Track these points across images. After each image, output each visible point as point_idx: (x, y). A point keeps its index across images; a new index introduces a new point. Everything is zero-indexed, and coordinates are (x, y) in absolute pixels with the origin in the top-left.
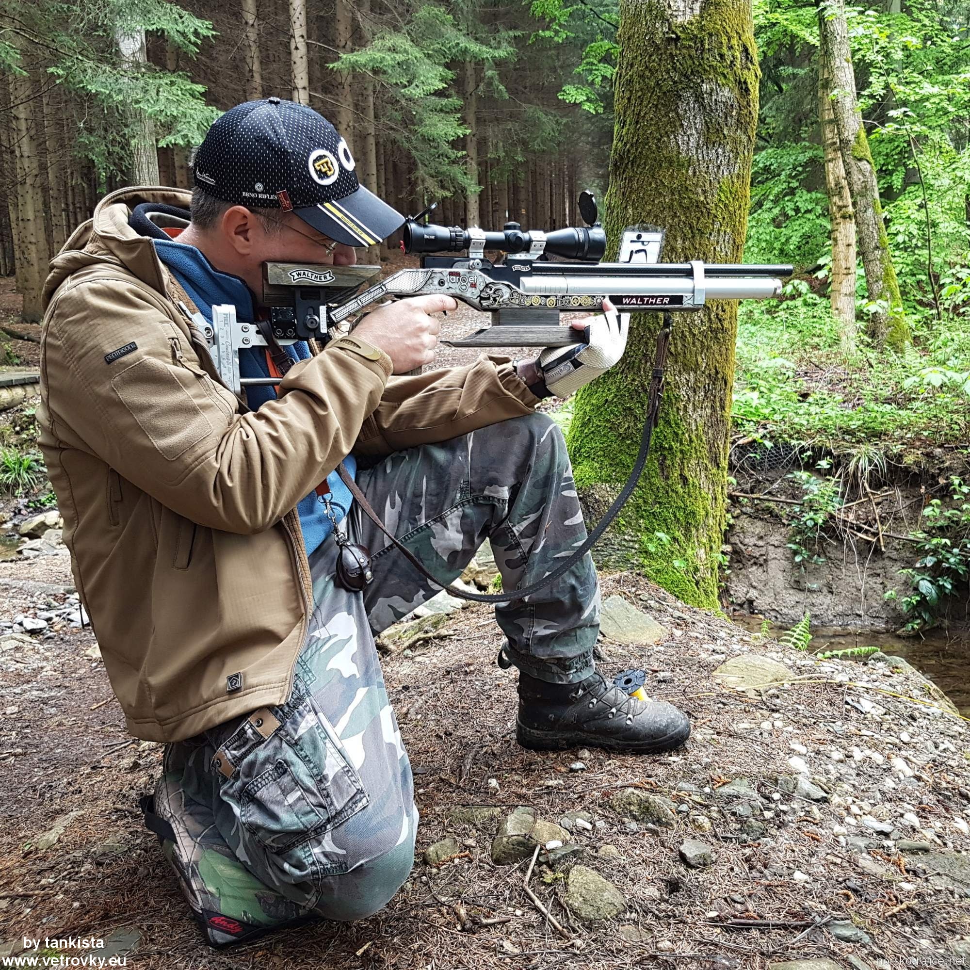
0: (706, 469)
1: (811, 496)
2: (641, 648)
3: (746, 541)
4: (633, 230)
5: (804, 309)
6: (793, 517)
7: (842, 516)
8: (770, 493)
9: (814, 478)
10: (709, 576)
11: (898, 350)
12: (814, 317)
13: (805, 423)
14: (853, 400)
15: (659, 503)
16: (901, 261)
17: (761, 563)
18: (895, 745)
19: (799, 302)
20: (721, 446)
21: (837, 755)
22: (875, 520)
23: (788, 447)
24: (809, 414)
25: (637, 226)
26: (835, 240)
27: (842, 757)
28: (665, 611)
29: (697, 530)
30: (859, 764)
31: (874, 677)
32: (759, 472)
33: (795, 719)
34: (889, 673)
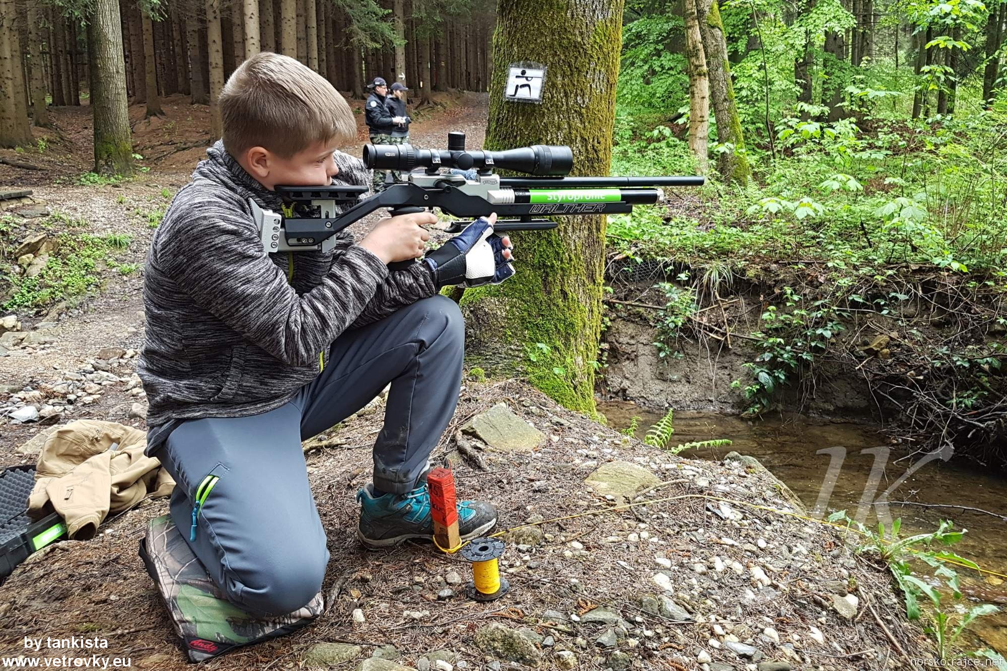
0: (584, 284)
1: (672, 303)
2: (520, 455)
3: (621, 340)
4: (518, 67)
5: (668, 150)
6: (658, 320)
7: (698, 319)
8: (640, 300)
9: (675, 288)
10: (585, 380)
11: (742, 184)
12: (675, 156)
13: (668, 243)
14: (706, 223)
15: (542, 315)
16: (743, 111)
17: (633, 358)
18: (753, 552)
19: (663, 144)
20: (597, 264)
21: (700, 568)
22: (723, 322)
23: (655, 263)
24: (672, 235)
25: (521, 62)
26: (693, 93)
27: (704, 569)
28: (545, 416)
29: (576, 340)
30: (721, 575)
31: (731, 478)
32: (631, 283)
33: (660, 529)
34: (743, 474)
